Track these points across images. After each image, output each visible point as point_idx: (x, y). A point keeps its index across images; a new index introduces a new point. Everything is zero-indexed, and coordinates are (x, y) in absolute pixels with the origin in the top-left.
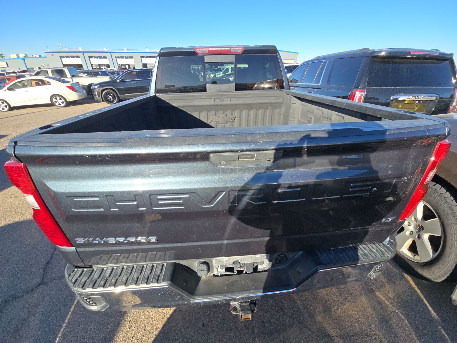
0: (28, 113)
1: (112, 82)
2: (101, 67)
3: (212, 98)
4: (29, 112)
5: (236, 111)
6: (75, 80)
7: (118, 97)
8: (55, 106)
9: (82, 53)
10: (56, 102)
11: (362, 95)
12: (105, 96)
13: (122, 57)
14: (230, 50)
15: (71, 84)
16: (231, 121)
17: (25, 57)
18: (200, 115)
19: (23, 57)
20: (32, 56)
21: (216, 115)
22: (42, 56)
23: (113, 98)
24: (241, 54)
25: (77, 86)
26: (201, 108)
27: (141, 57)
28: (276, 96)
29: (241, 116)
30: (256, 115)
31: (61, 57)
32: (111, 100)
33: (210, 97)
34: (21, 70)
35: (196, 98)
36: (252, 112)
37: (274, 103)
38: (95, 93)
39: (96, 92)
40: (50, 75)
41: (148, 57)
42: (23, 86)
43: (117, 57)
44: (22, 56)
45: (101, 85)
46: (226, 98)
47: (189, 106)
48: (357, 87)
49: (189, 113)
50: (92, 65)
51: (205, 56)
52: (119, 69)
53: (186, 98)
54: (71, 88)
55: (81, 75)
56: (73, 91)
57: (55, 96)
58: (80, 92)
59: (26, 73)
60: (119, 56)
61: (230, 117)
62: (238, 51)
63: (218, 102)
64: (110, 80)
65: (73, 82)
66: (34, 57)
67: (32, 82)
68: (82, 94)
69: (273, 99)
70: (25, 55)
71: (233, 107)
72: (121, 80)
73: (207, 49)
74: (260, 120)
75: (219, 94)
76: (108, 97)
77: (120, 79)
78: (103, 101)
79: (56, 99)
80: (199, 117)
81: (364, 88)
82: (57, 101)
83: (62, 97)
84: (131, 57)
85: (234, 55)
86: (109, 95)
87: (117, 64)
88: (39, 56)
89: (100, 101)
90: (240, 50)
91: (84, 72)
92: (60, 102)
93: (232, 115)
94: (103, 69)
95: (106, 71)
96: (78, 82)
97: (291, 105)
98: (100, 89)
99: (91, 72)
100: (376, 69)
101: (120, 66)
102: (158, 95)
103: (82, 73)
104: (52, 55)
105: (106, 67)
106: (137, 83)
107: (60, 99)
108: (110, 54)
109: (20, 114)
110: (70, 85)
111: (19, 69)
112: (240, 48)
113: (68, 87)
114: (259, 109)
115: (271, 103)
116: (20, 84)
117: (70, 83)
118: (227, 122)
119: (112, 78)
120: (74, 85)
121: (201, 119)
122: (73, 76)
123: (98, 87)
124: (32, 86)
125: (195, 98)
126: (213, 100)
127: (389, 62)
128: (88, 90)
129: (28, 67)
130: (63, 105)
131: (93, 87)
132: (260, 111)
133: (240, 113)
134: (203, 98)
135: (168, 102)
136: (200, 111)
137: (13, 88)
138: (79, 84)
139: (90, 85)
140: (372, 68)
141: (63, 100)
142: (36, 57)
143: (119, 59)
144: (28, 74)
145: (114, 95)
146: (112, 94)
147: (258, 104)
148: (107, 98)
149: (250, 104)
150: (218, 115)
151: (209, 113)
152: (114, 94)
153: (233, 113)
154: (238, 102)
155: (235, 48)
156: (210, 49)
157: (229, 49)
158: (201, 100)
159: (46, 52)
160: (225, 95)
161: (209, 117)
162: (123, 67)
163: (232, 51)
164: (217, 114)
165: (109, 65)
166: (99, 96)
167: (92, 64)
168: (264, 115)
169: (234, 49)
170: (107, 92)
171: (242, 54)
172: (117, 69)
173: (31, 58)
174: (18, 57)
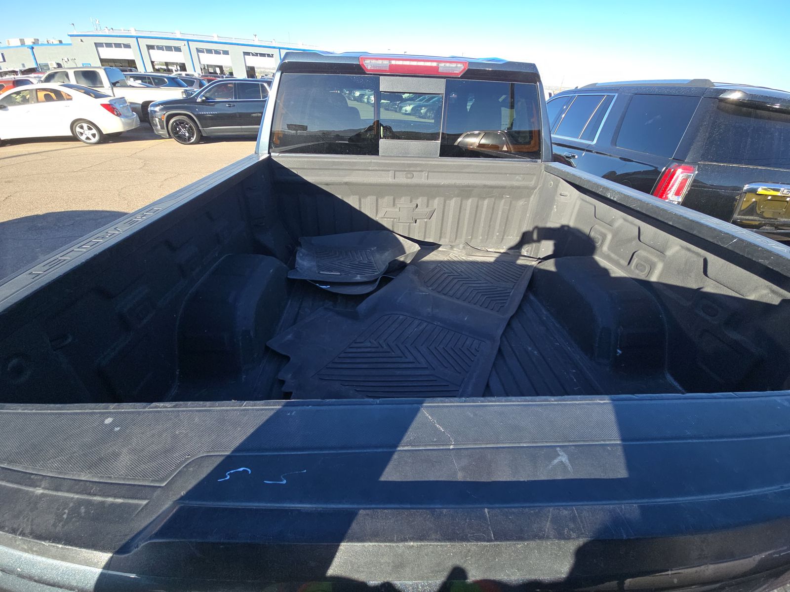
0: (29, 154)
1: (188, 102)
2: (170, 67)
3: (390, 169)
4: (32, 152)
5: (437, 199)
6: (119, 92)
7: (199, 131)
8: (80, 141)
9: (135, 39)
10: (82, 134)
11: (688, 177)
12: (174, 128)
13: (209, 51)
14: (437, 68)
15: (110, 101)
16: (425, 219)
17: (34, 43)
18: (362, 202)
19: (31, 44)
20: (46, 43)
21: (394, 205)
22: (63, 42)
23: (188, 133)
24: (459, 78)
25: (122, 106)
26: (363, 190)
27: (244, 52)
28: (523, 174)
29: (446, 210)
30: (477, 209)
31: (97, 45)
32: (185, 136)
33: (385, 168)
34: (27, 68)
35: (356, 168)
36: (469, 203)
37: (519, 188)
38: (155, 120)
39: (157, 119)
40: (73, 81)
41: (256, 54)
42: (22, 101)
43: (199, 51)
44: (29, 42)
45: (168, 105)
46: (420, 171)
47: (340, 184)
48: (680, 160)
49: (339, 197)
50: (152, 62)
51: (381, 77)
52: (203, 74)
53: (334, 167)
54: (109, 107)
55: (131, 82)
56: (114, 114)
57: (81, 122)
58: (126, 117)
59: (33, 75)
60: (203, 49)
61: (423, 210)
62: (454, 71)
63: (402, 179)
64: (185, 96)
65: (114, 96)
66: (51, 45)
67: (38, 93)
68: (130, 121)
69: (517, 180)
70: (35, 39)
71: (430, 191)
72: (204, 98)
73: (386, 62)
74: (482, 220)
75: (406, 162)
76: (180, 130)
77: (204, 96)
78: (170, 137)
79: (82, 127)
80: (360, 207)
81: (694, 163)
82: (84, 131)
83: (92, 125)
84: (226, 53)
85: (444, 80)
86: (182, 126)
87: (200, 63)
88: (58, 42)
89: (164, 137)
90: (458, 69)
91: (136, 78)
92: (89, 133)
93: (427, 207)
94: (174, 71)
95: (177, 78)
96: (124, 98)
97: (556, 198)
98: (164, 114)
99: (149, 78)
100: (723, 127)
101: (204, 68)
102: (276, 157)
103: (132, 79)
104: (82, 41)
105: (179, 68)
106: (234, 106)
107: (90, 129)
108: (186, 42)
109: (15, 155)
110: (108, 103)
111: (23, 65)
112: (459, 65)
113: (105, 106)
114: (484, 198)
115: (512, 187)
116: (18, 96)
117: (109, 99)
118: (416, 220)
119: (188, 93)
120: (115, 103)
121: (363, 211)
122: (114, 84)
123: (161, 110)
124: (38, 101)
125: (354, 168)
126: (391, 173)
127: (749, 115)
128: (142, 114)
129: (38, 63)
130: (94, 140)
131: (152, 108)
132: (486, 202)
133: (445, 202)
134: (370, 168)
135: (296, 173)
136: (362, 195)
137: (5, 105)
138: (126, 102)
139: (146, 105)
140: (717, 122)
141: (94, 131)
142: (54, 43)
143: (203, 54)
144: (35, 77)
145: (190, 127)
146: (186, 126)
147: (485, 186)
148: (177, 133)
149: (468, 186)
150: (399, 206)
151: (380, 200)
152: (192, 124)
153: (430, 202)
154: (443, 182)
155: (448, 65)
156: (393, 62)
157: (434, 64)
158: (367, 172)
159: (71, 36)
160: (416, 165)
161: (379, 208)
162: (211, 70)
163: (440, 70)
164: (396, 202)
165: (184, 64)
166: (162, 128)
167: (153, 60)
168: (493, 210)
169: (445, 66)
170: (177, 120)
171: (462, 77)
172: (199, 75)
173: (46, 45)
174: (22, 42)
